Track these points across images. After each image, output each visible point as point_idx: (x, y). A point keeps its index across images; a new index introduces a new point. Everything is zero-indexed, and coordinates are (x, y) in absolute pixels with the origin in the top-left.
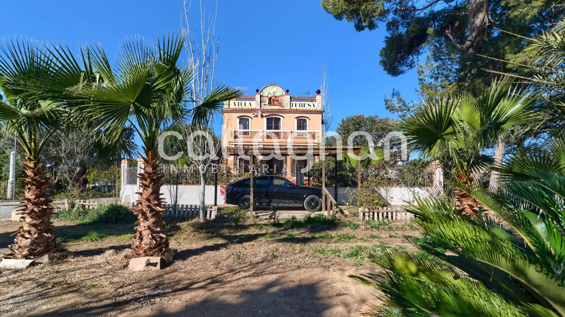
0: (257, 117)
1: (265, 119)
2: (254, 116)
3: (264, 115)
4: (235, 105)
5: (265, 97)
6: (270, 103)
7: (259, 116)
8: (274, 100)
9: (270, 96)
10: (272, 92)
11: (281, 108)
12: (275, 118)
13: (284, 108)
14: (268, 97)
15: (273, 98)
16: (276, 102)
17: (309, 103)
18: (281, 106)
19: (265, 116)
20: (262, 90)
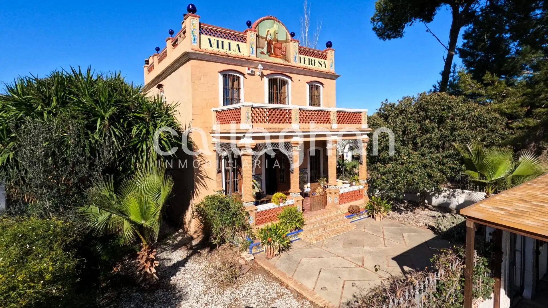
0: (253, 75)
1: (266, 80)
2: (249, 72)
3: (266, 72)
4: (211, 46)
5: (263, 38)
6: (269, 51)
7: (257, 73)
8: (275, 48)
9: (269, 37)
10: (272, 31)
11: (286, 63)
12: (281, 80)
13: (290, 64)
14: (266, 38)
15: (274, 43)
16: (278, 51)
17: (320, 60)
18: (286, 60)
19: (267, 76)
20: (257, 26)
